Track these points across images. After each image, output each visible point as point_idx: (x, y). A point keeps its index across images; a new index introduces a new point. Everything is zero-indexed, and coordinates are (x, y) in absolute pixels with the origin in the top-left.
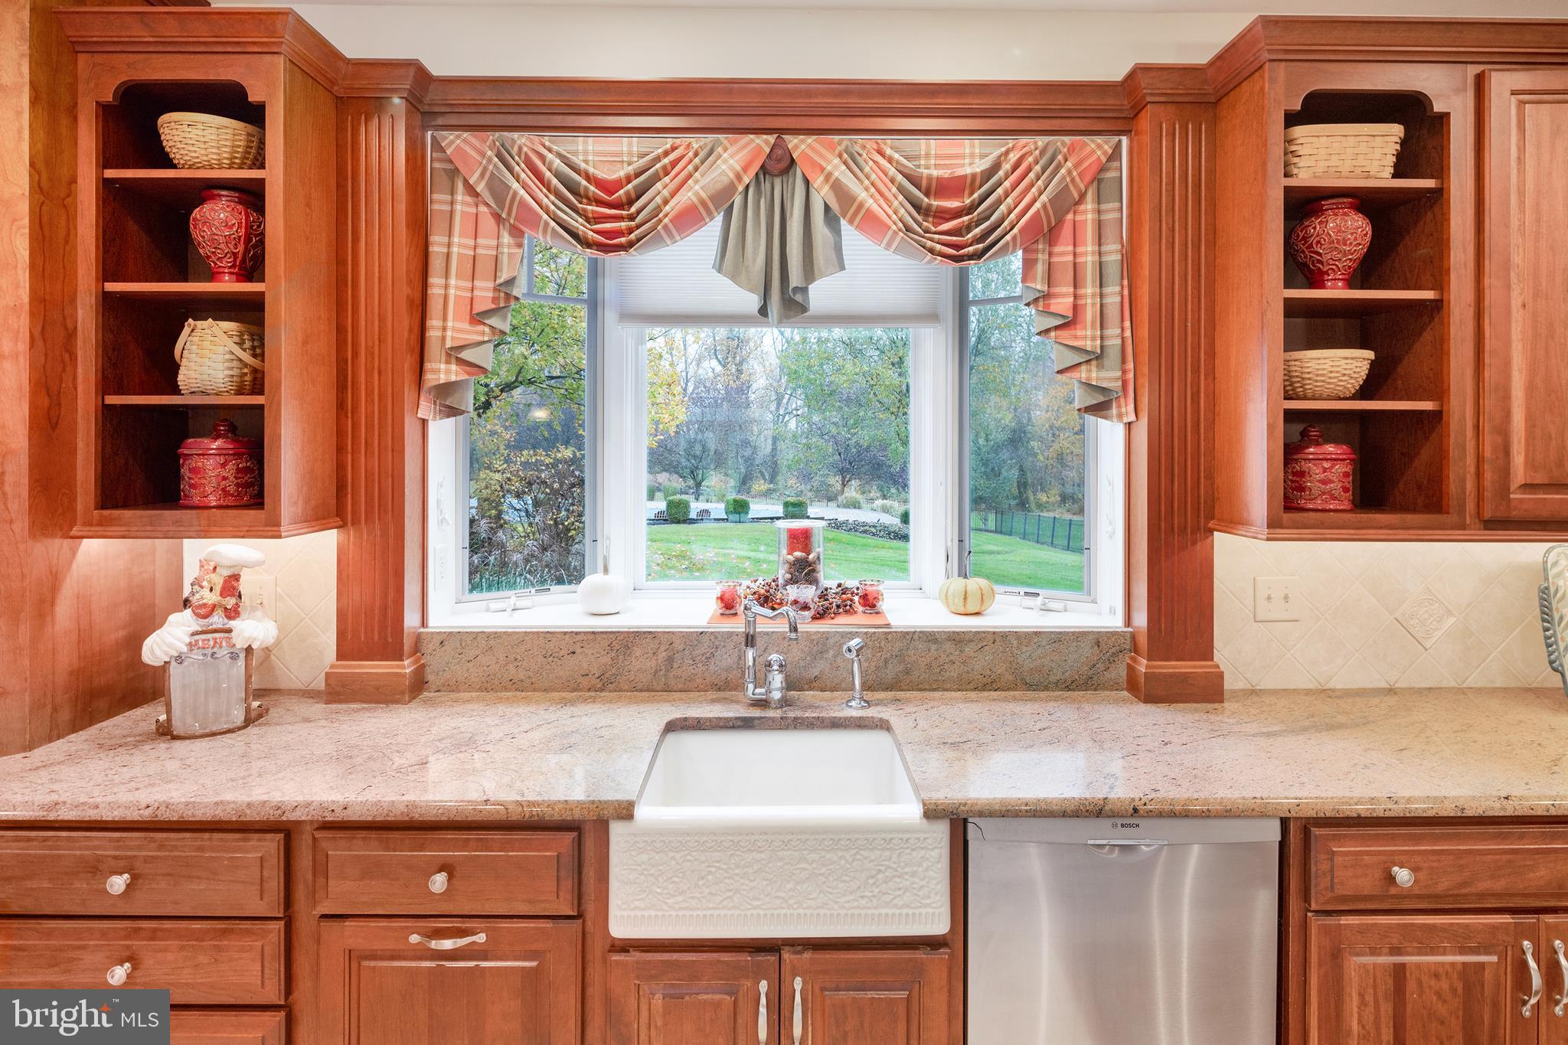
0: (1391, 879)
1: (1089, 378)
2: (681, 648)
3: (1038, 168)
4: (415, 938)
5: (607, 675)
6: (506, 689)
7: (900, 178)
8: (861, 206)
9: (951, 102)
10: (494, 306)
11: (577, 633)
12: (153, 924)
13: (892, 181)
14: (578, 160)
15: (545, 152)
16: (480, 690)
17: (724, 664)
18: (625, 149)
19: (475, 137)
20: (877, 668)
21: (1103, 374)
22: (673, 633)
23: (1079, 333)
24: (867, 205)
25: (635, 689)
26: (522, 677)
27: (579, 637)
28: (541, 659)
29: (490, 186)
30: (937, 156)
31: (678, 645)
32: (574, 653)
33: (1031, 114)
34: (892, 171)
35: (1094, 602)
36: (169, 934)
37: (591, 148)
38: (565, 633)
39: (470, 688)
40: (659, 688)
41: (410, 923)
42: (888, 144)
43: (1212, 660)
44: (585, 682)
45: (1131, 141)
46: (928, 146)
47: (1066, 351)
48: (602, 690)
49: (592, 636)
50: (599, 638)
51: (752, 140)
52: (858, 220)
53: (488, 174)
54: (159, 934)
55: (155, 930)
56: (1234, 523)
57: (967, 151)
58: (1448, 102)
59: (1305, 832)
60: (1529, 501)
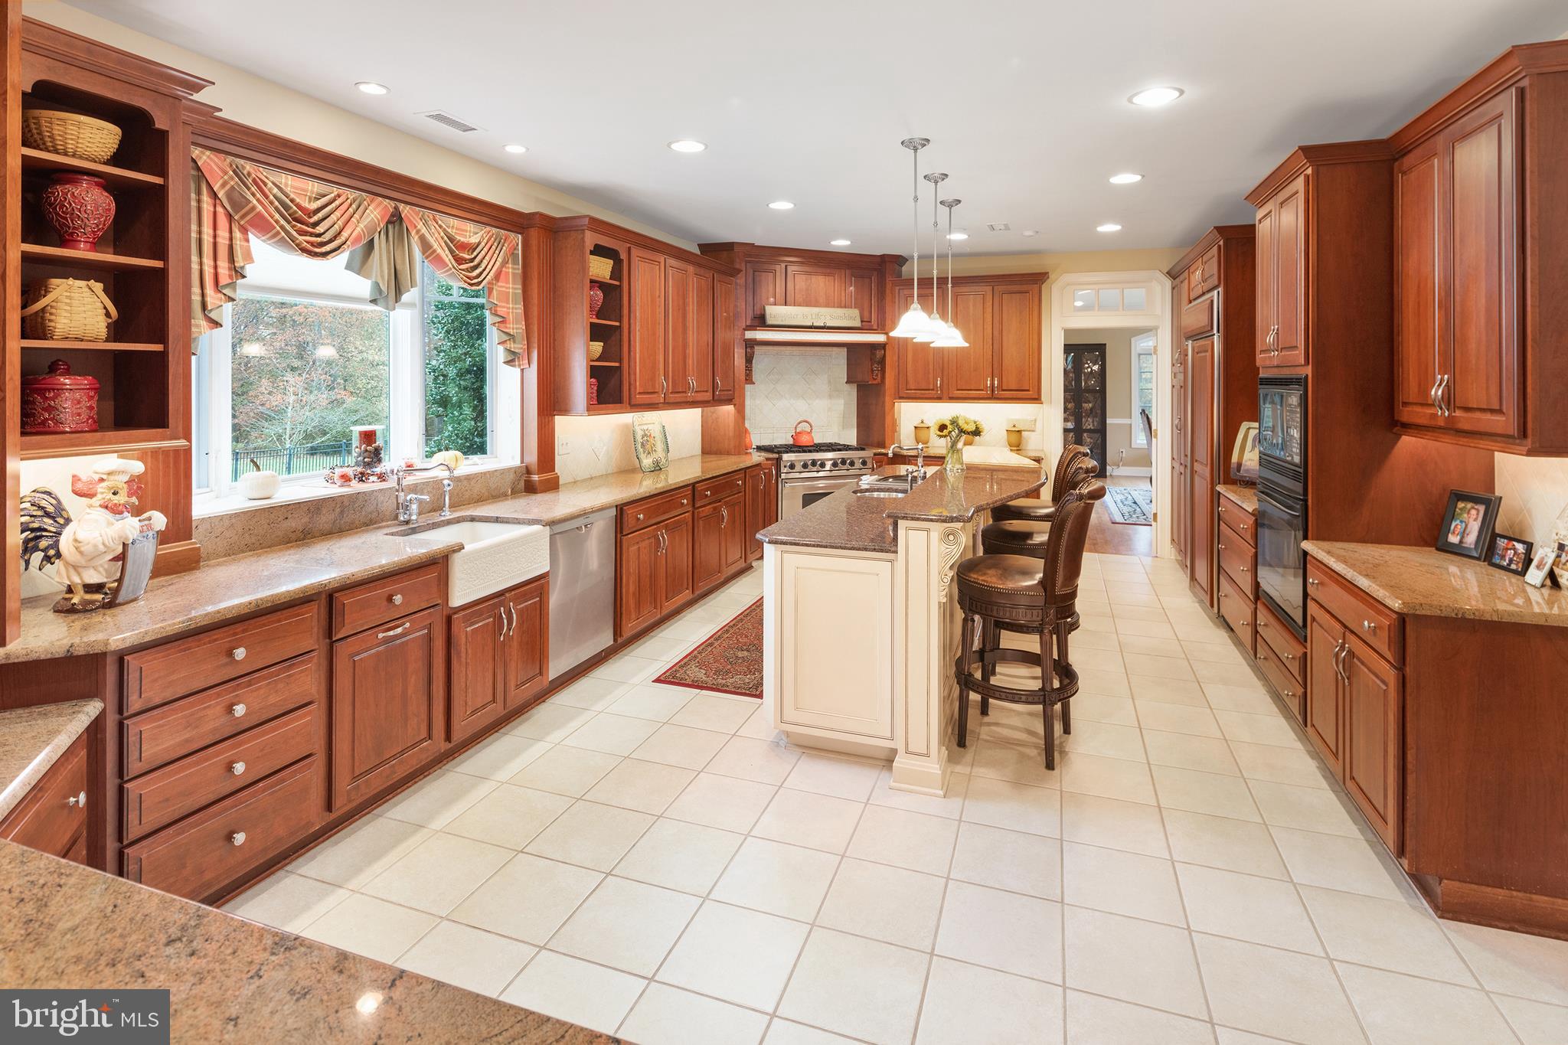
0: (638, 519)
1: (510, 347)
2: (347, 504)
3: (496, 244)
4: (381, 636)
5: (307, 529)
6: (243, 552)
7: (446, 238)
8: (435, 251)
9: (469, 205)
10: (231, 281)
11: (289, 505)
12: (247, 679)
13: (442, 238)
14: (288, 190)
15: (266, 180)
16: (225, 556)
17: (370, 510)
18: (310, 188)
19: (216, 156)
20: (438, 499)
21: (516, 346)
22: (344, 496)
23: (508, 326)
24: (438, 252)
25: (323, 535)
26: (253, 541)
27: (291, 507)
28: (266, 526)
29: (229, 195)
30: (457, 229)
31: (346, 503)
32: (287, 518)
33: (494, 218)
34: (442, 234)
35: (496, 457)
36: (259, 680)
37: (290, 183)
38: (282, 506)
39: (218, 556)
40: (336, 531)
41: (376, 629)
42: (438, 216)
43: (554, 471)
44: (293, 536)
45: (522, 236)
46: (454, 222)
47: (502, 334)
48: (304, 539)
49: (298, 506)
50: (302, 506)
51: (381, 202)
52: (430, 258)
53: (228, 187)
54: (253, 682)
55: (249, 681)
56: (565, 411)
57: (469, 229)
58: (623, 256)
59: (621, 509)
60: (639, 398)
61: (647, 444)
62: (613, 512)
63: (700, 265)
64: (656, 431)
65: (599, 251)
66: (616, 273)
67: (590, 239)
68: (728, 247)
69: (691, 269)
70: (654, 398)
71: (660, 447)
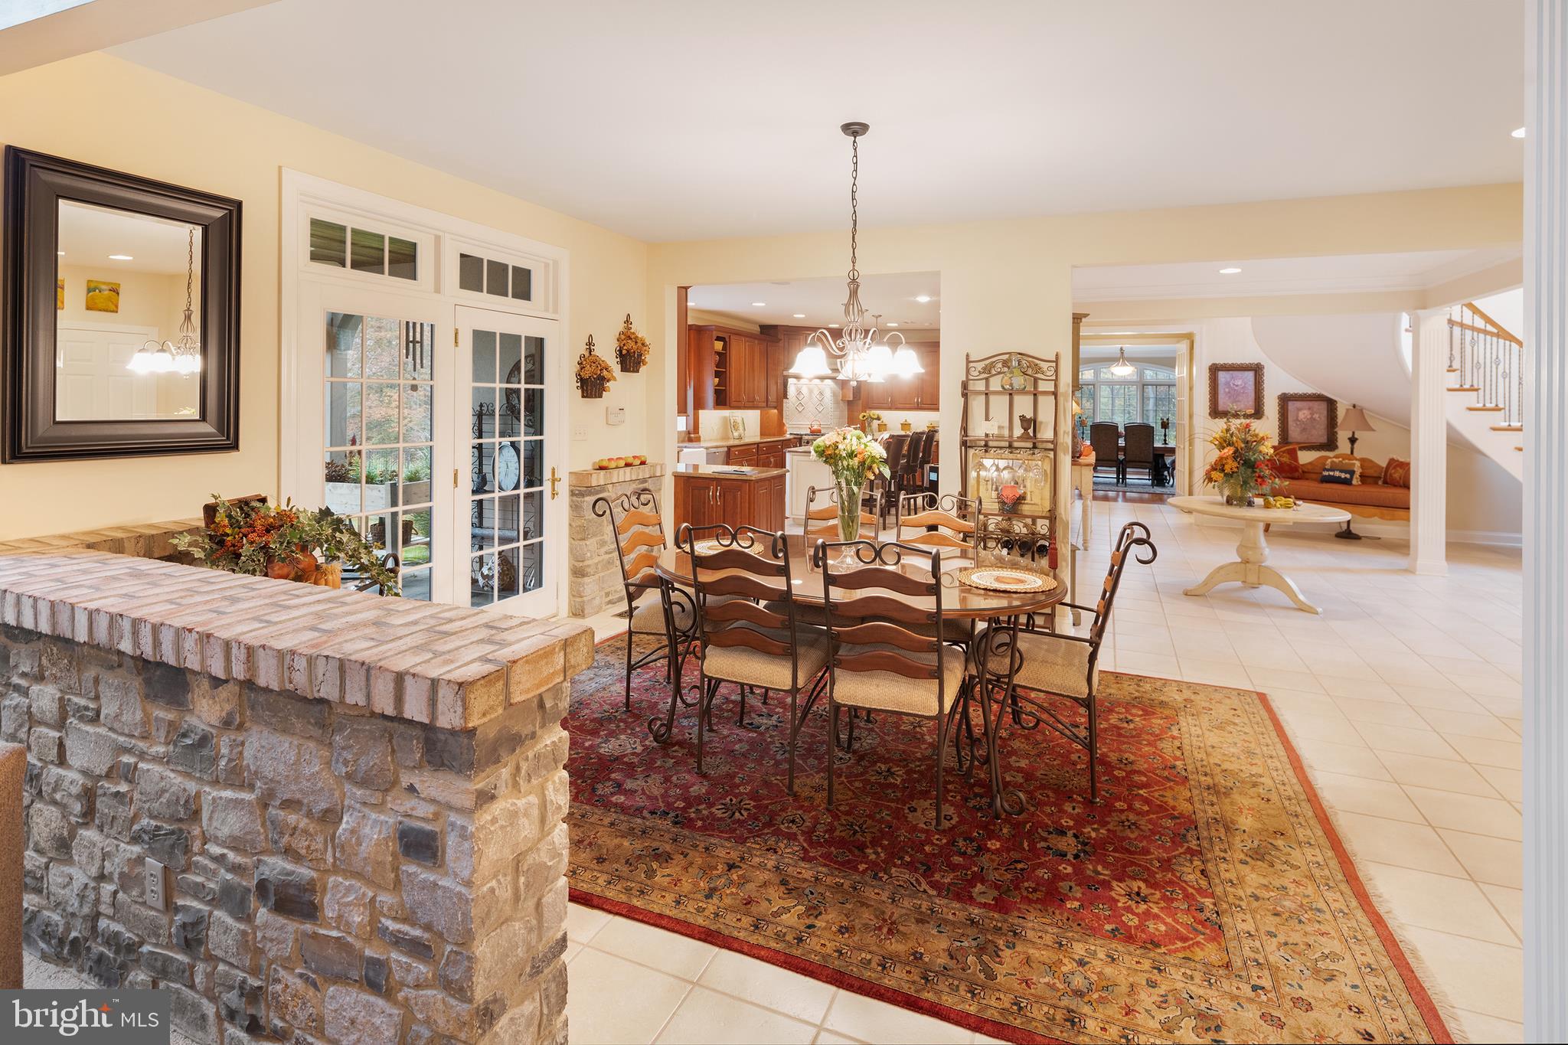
43: (700, 432)
56: (704, 407)
58: (727, 340)
59: (729, 448)
60: (733, 404)
61: (735, 427)
62: (726, 449)
63: (759, 339)
64: (739, 421)
65: (718, 339)
66: (724, 347)
67: (715, 334)
68: (775, 327)
69: (756, 342)
70: (739, 404)
71: (741, 428)
